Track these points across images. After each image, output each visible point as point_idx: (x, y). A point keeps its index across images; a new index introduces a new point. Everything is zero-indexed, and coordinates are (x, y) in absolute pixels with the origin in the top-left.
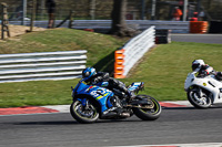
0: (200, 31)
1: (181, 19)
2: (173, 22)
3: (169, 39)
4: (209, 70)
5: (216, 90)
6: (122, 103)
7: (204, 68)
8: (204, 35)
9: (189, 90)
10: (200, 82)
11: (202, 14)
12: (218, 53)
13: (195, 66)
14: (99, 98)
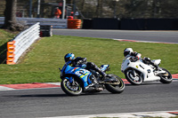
0: (75, 27)
1: (61, 17)
2: (54, 19)
3: (51, 33)
4: (139, 56)
5: (144, 71)
6: (98, 80)
7: (133, 55)
8: (79, 30)
9: (125, 72)
10: (133, 65)
11: (77, 14)
13: (126, 53)
14: (82, 76)
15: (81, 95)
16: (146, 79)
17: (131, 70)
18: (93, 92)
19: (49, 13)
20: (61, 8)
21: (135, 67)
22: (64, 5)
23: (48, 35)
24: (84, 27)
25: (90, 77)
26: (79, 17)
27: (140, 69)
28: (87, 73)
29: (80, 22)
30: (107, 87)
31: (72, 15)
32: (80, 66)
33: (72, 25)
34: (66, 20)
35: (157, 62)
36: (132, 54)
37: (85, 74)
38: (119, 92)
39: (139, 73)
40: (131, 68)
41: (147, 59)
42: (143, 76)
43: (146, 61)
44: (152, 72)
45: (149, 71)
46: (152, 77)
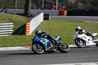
1: (55, 9)
3: (50, 18)
5: (86, 40)
6: (53, 45)
8: (65, 17)
9: (75, 40)
10: (80, 36)
11: (64, 7)
12: (71, 24)
13: (77, 30)
14: (44, 43)
17: (79, 39)
19: (49, 7)
20: (55, 4)
21: (81, 37)
23: (48, 19)
28: (47, 41)
30: (59, 49)
31: (61, 8)
34: (58, 11)
35: (95, 35)
43: (88, 34)
44: (91, 41)
45: (89, 40)
46: (91, 43)
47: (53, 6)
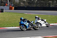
0: (12, 9)
1: (7, 6)
2: (5, 7)
3: (4, 11)
4: (40, 18)
6: (31, 26)
8: (13, 10)
9: (36, 23)
11: (12, 5)
13: (36, 18)
15: (26, 30)
16: (42, 26)
18: (30, 30)
19: (3, 5)
20: (7, 3)
22: (8, 2)
23: (3, 12)
24: (15, 9)
25: (28, 25)
26: (13, 6)
27: (40, 22)
28: (28, 24)
29: (13, 8)
30: (34, 28)
31: (11, 5)
32: (25, 21)
33: (11, 9)
34: (9, 7)
35: (45, 20)
36: (38, 18)
37: (27, 24)
38: (37, 30)
39: (40, 24)
40: (38, 22)
41: (42, 19)
42: (41, 25)
43: (42, 20)
44: (44, 24)
45: (43, 23)
46: (44, 25)
47: (6, 4)
